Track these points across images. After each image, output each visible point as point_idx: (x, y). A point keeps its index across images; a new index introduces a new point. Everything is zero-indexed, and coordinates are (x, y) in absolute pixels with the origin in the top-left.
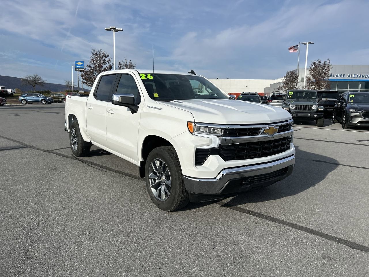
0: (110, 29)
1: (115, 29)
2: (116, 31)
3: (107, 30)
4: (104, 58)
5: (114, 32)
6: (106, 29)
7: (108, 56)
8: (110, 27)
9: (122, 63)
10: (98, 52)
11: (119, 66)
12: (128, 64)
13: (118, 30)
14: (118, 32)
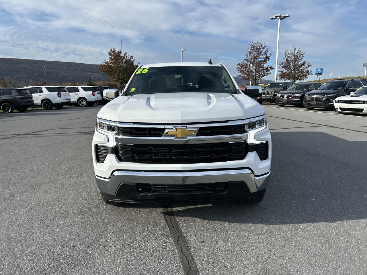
0: (275, 17)
1: (280, 16)
2: (281, 19)
3: (272, 19)
4: (261, 50)
5: (279, 20)
6: (270, 18)
7: (265, 47)
8: (275, 16)
9: (290, 52)
10: (255, 44)
11: (285, 56)
12: (296, 52)
13: (284, 17)
14: (284, 19)
